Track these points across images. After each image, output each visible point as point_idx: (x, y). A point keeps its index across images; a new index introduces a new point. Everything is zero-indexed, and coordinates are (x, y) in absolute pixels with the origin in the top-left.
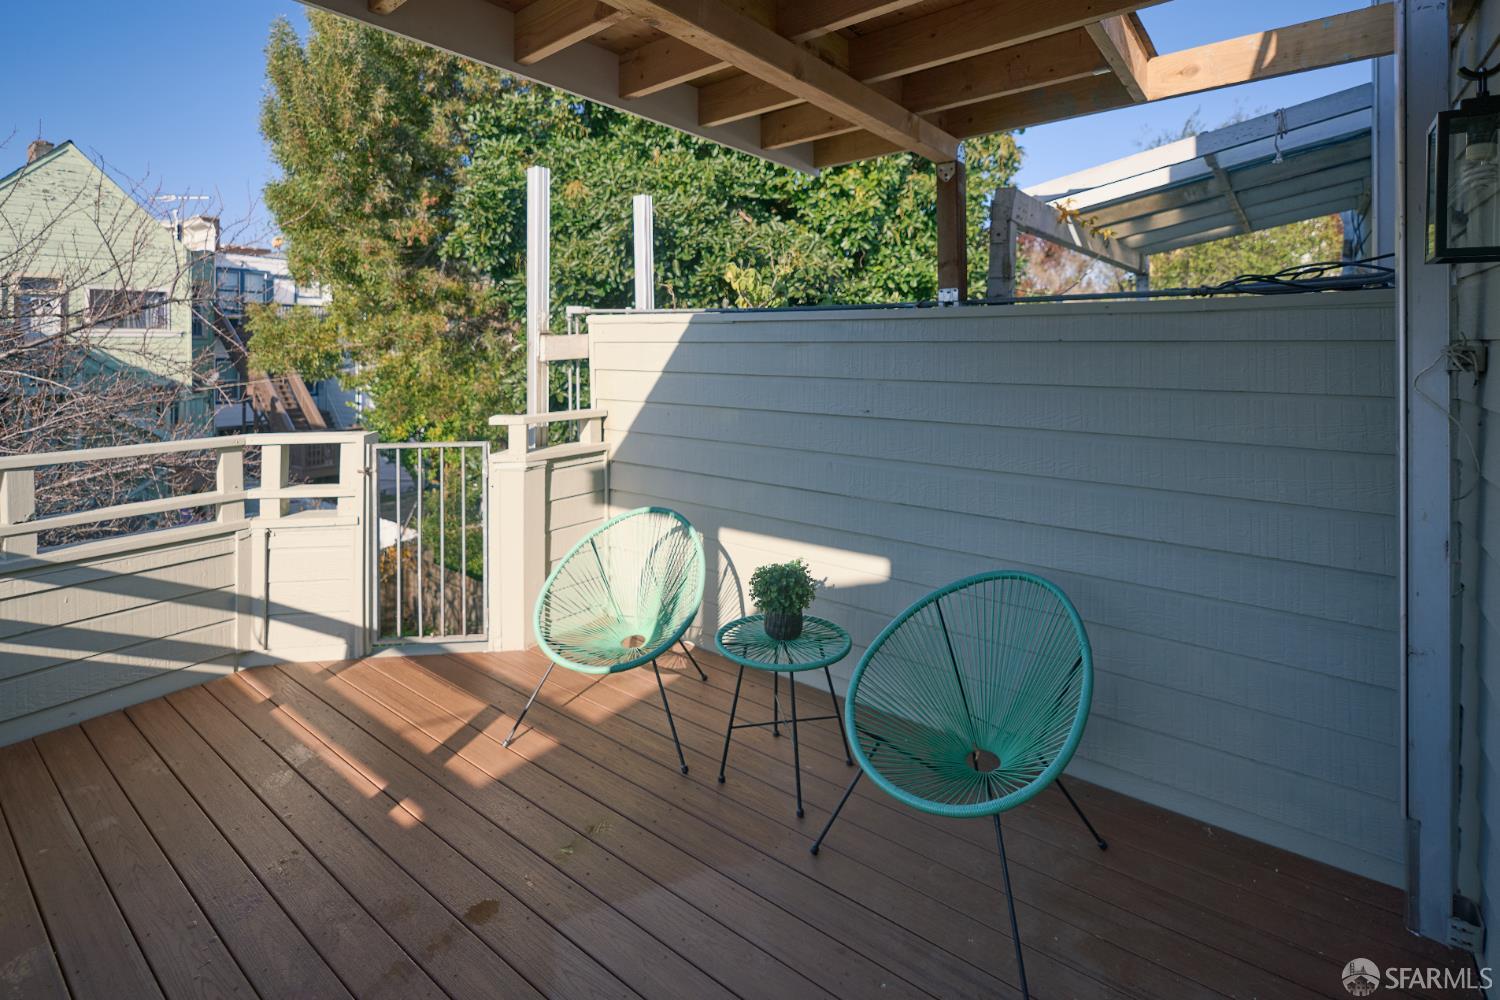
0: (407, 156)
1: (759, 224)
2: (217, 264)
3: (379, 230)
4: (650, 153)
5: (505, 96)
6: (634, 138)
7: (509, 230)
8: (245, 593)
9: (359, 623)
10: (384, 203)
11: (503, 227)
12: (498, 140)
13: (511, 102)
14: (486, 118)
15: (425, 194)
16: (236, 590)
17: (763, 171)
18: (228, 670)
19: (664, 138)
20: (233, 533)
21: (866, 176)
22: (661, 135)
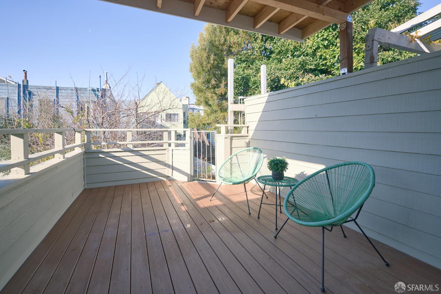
0: (219, 72)
1: (315, 76)
2: (188, 107)
3: (213, 92)
4: (282, 61)
5: (242, 52)
6: (277, 57)
7: (242, 88)
8: (168, 163)
9: (189, 173)
10: (214, 85)
11: (241, 87)
12: (240, 64)
13: (244, 53)
14: (238, 59)
15: (223, 81)
16: (166, 162)
17: (318, 60)
18: (165, 179)
19: (286, 55)
20: (166, 149)
21: (358, 55)
22: (285, 55)
